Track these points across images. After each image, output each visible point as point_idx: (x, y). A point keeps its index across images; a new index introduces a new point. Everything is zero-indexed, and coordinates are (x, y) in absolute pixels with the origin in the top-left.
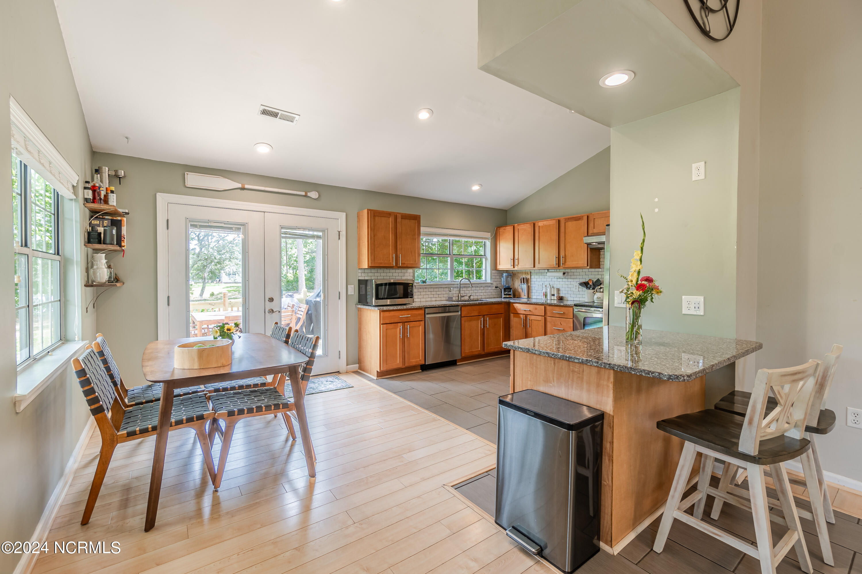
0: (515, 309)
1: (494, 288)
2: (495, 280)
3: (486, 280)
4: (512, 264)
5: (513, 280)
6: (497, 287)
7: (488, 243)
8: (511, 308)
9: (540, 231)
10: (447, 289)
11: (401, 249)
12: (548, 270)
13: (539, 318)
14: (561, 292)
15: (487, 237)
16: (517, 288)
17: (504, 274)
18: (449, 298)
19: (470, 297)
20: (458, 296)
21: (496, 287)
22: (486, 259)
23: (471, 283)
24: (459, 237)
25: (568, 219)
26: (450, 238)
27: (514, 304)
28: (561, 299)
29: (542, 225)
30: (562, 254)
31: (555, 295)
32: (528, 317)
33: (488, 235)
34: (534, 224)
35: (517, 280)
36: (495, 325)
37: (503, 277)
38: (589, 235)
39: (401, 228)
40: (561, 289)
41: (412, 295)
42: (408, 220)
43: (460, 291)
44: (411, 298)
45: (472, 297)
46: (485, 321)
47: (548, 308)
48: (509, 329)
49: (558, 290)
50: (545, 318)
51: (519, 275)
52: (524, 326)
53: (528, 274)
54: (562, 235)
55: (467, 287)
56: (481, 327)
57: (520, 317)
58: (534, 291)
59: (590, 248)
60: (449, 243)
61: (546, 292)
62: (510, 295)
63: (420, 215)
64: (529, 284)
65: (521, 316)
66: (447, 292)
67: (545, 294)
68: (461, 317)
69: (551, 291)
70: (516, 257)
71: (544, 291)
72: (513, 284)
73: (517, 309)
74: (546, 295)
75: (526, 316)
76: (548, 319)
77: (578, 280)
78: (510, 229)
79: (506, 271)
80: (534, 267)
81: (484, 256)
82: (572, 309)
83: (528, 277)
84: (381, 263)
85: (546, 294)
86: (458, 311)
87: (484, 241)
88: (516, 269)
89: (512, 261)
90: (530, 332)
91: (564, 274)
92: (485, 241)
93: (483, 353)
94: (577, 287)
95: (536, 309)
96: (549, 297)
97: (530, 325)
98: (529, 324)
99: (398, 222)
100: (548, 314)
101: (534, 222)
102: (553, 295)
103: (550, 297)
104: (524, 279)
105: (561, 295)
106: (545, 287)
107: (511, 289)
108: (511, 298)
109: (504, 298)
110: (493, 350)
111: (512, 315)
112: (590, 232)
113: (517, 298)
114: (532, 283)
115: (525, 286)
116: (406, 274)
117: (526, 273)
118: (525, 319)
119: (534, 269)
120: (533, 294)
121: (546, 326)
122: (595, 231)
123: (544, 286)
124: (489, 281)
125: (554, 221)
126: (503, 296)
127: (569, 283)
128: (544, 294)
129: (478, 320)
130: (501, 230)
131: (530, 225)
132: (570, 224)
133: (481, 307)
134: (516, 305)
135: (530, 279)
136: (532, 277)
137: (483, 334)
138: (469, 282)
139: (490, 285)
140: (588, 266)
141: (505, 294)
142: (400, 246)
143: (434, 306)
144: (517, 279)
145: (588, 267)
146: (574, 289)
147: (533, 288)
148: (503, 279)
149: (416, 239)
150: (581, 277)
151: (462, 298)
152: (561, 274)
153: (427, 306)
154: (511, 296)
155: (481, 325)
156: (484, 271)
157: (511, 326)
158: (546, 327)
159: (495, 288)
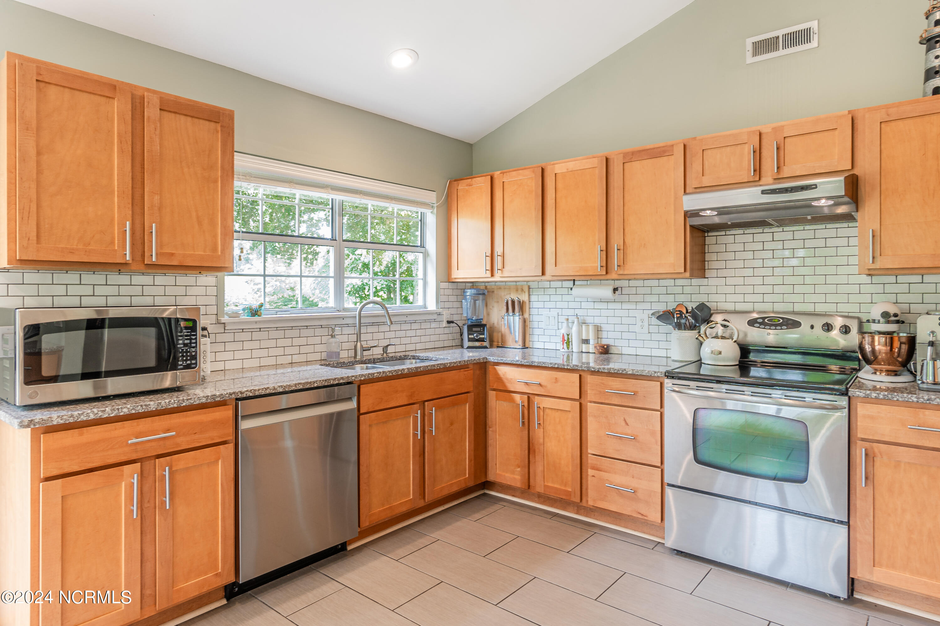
0: (499, 379)
1: (445, 324)
2: (447, 305)
3: (425, 307)
4: (489, 267)
5: (486, 306)
6: (452, 322)
7: (431, 219)
8: (490, 377)
9: (559, 185)
10: (325, 332)
11: (160, 209)
12: (574, 280)
13: (566, 405)
14: (604, 335)
15: (427, 201)
16: (496, 324)
17: (469, 292)
18: (330, 354)
19: (385, 348)
20: (356, 347)
21: (449, 322)
22: (426, 255)
23: (388, 313)
24: (357, 196)
25: (633, 153)
26: (334, 197)
27: (498, 368)
28: (605, 350)
29: (565, 170)
30: (616, 241)
31: (592, 342)
32: (537, 400)
33: (431, 197)
34: (543, 170)
35: (495, 305)
36: (452, 424)
37: (464, 297)
38: (687, 191)
39: (161, 138)
40: (605, 327)
41: (194, 357)
42: (189, 119)
43: (359, 335)
44: (188, 367)
45: (390, 349)
46: (426, 418)
47: (590, 379)
48: (486, 428)
49: (598, 330)
50: (581, 404)
51: (502, 293)
52: (523, 423)
53: (522, 290)
54: (616, 194)
55: (378, 324)
56: (415, 435)
57: (512, 401)
58: (536, 332)
59: (691, 226)
60: (332, 209)
61: (568, 335)
62: (482, 340)
63: (232, 112)
64: (526, 316)
65: (517, 397)
66: (324, 339)
67: (566, 339)
68: (359, 414)
69: (580, 332)
70: (498, 249)
71: (563, 331)
72: (488, 314)
73: (507, 379)
74: (567, 341)
75: (530, 397)
76: (591, 408)
77: (648, 306)
78: (482, 183)
79: (473, 285)
80: (543, 273)
81: (421, 247)
82: (659, 383)
83: (524, 297)
84: (72, 251)
85: (568, 339)
86: (350, 399)
87: (420, 210)
88: (497, 278)
89: (489, 259)
90: (541, 441)
91: (615, 290)
92: (423, 210)
93: (421, 503)
94: (646, 324)
95: (556, 380)
96: (575, 347)
97: (541, 422)
98: (539, 420)
99: (149, 117)
100: (591, 394)
101: (543, 164)
102: (586, 342)
103: (579, 347)
104: (513, 302)
105: (604, 342)
106: (565, 321)
107: (484, 326)
108: (486, 347)
109: (469, 347)
110: (446, 492)
111: (492, 395)
112: (692, 183)
113: (498, 347)
114: (534, 311)
115: (516, 321)
116: (192, 291)
117: (518, 289)
118: (526, 404)
119: (543, 278)
120: (535, 338)
121: (584, 424)
122: (706, 181)
123: (562, 319)
124: (432, 306)
125: (596, 160)
126: (467, 344)
127: (624, 313)
128: (564, 340)
129: (407, 415)
130: (462, 186)
131: (533, 172)
132: (636, 167)
133: (415, 379)
134: (502, 370)
135: (527, 302)
136: (533, 298)
137: (421, 453)
138: (383, 312)
139: (435, 317)
140: (685, 271)
141: (470, 340)
142: (157, 198)
143: (268, 392)
144: (498, 302)
145: (688, 274)
146: (637, 328)
147: (535, 325)
148: (467, 304)
149: (216, 181)
150: (655, 298)
151: (365, 353)
152: (606, 292)
153: (241, 393)
154: (485, 344)
155: (415, 429)
156: (421, 283)
157: (489, 422)
158: (583, 430)
159: (448, 325)
